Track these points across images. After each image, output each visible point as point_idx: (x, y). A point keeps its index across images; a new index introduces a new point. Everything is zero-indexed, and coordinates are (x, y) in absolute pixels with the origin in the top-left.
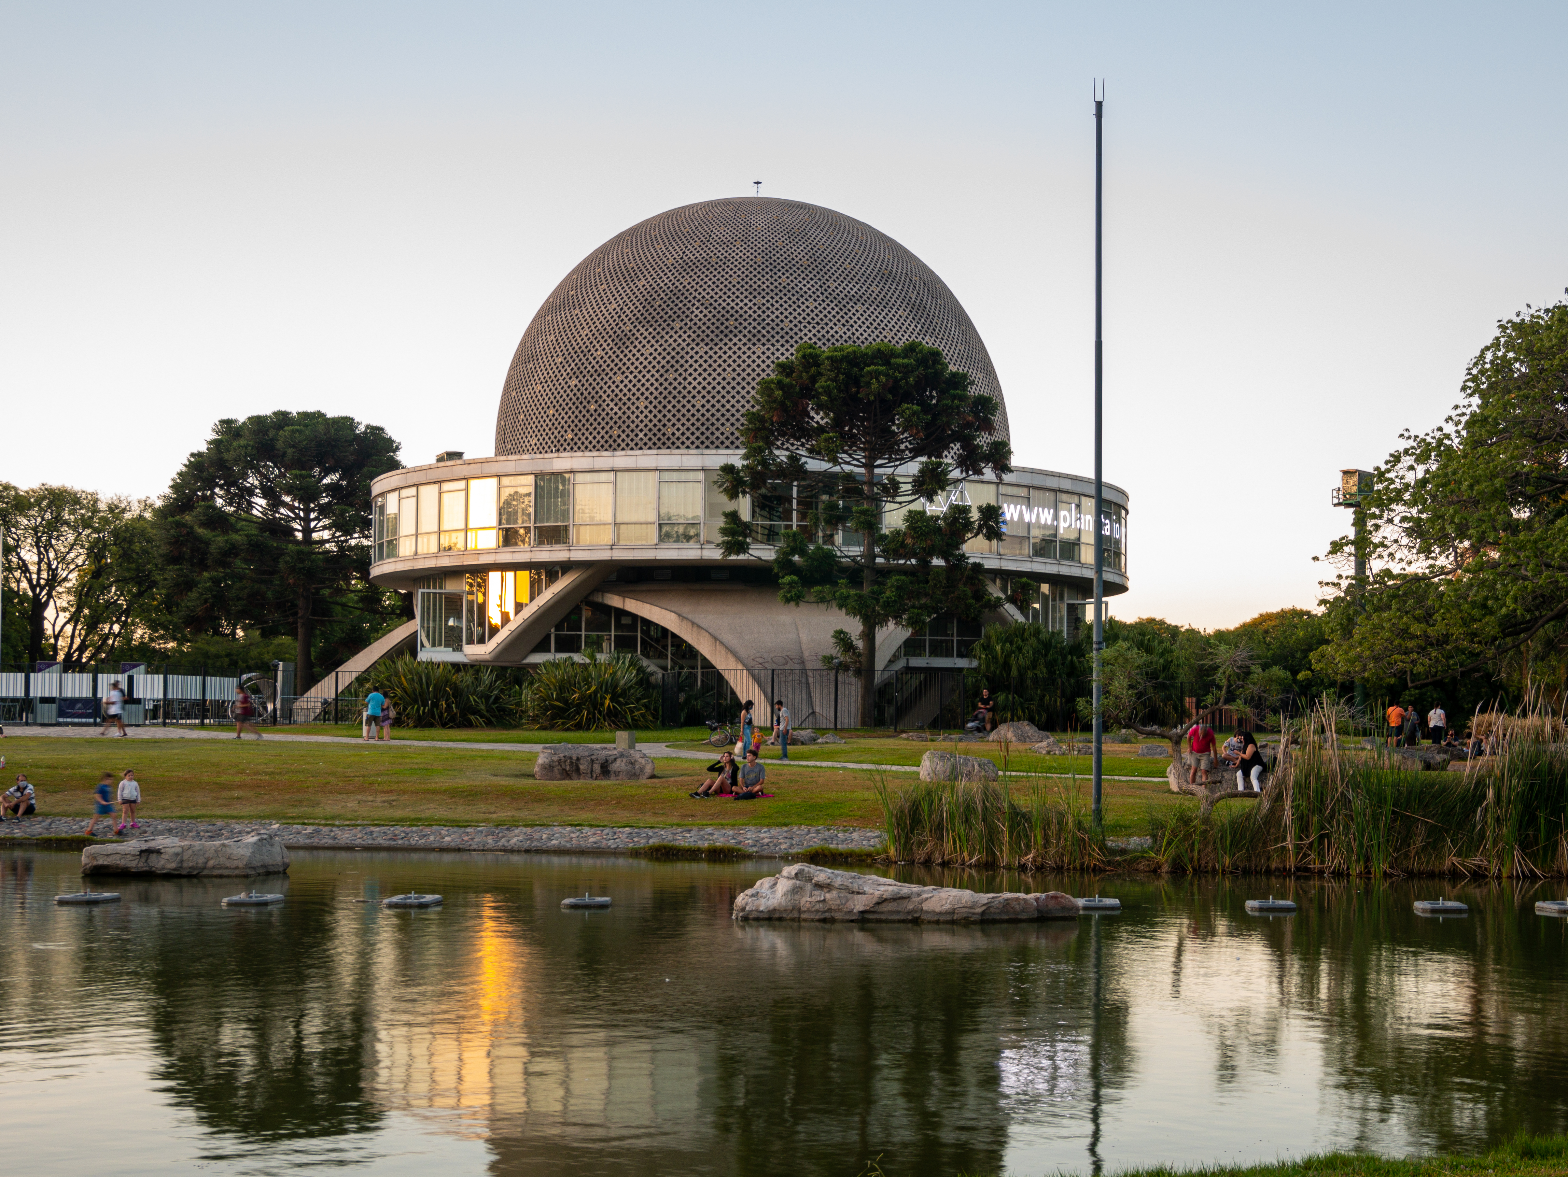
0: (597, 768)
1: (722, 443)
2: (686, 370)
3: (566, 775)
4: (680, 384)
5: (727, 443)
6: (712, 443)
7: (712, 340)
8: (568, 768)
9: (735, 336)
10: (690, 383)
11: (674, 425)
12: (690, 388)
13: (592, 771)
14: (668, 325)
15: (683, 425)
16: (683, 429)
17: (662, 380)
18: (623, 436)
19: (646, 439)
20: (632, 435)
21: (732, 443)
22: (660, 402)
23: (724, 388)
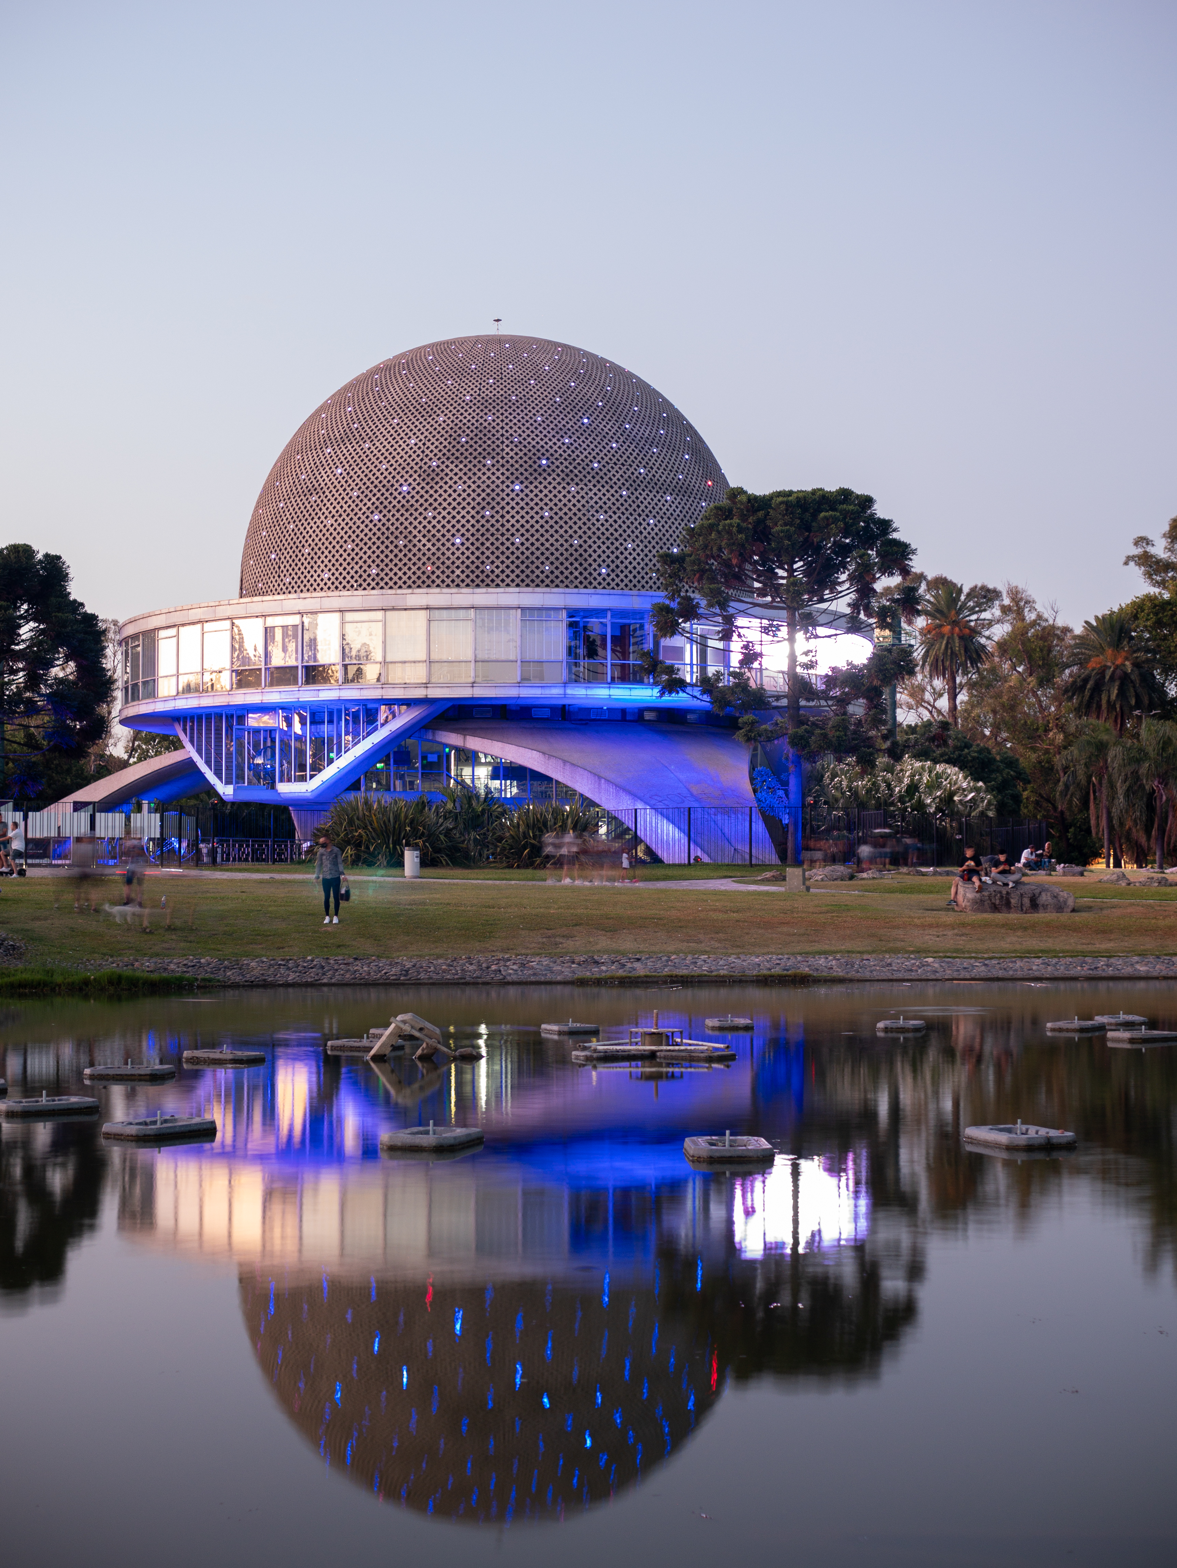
0: (1027, 901)
1: (542, 581)
2: (503, 508)
3: (995, 909)
4: (497, 521)
5: (547, 581)
6: (533, 581)
7: (526, 478)
8: (997, 902)
9: (549, 475)
10: (508, 521)
11: (493, 562)
12: (508, 526)
13: (1022, 905)
14: (479, 462)
15: (503, 562)
16: (502, 567)
17: (478, 517)
18: (438, 572)
19: (463, 576)
20: (448, 572)
21: (552, 581)
22: (477, 540)
23: (542, 526)
